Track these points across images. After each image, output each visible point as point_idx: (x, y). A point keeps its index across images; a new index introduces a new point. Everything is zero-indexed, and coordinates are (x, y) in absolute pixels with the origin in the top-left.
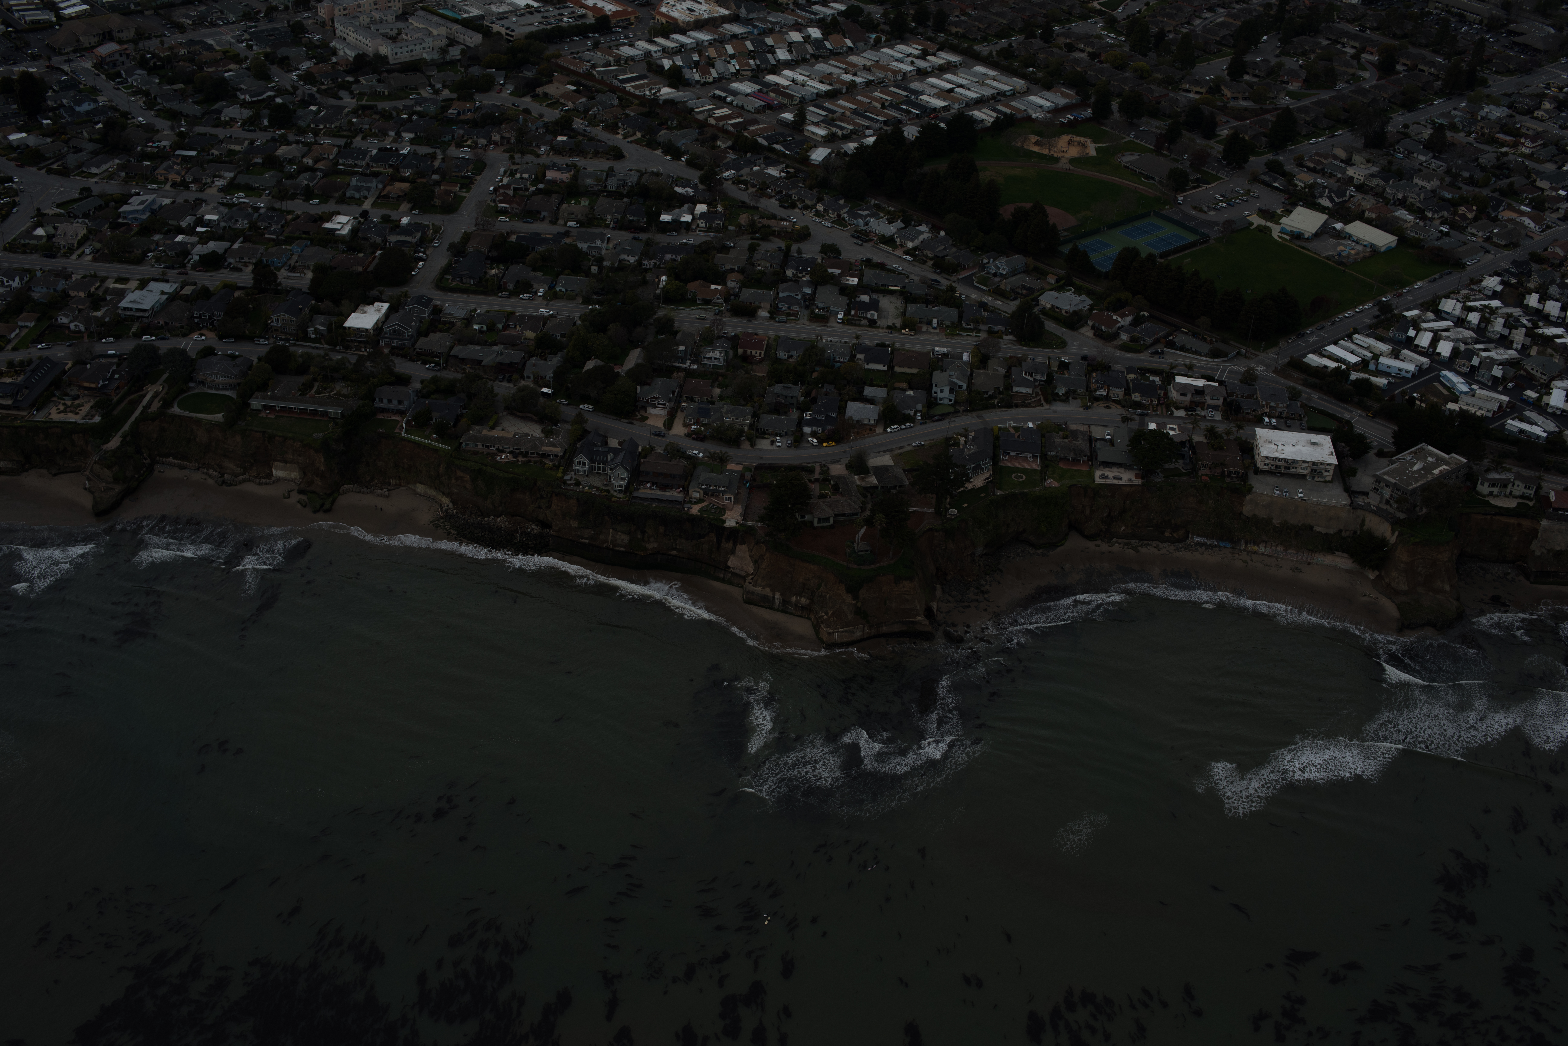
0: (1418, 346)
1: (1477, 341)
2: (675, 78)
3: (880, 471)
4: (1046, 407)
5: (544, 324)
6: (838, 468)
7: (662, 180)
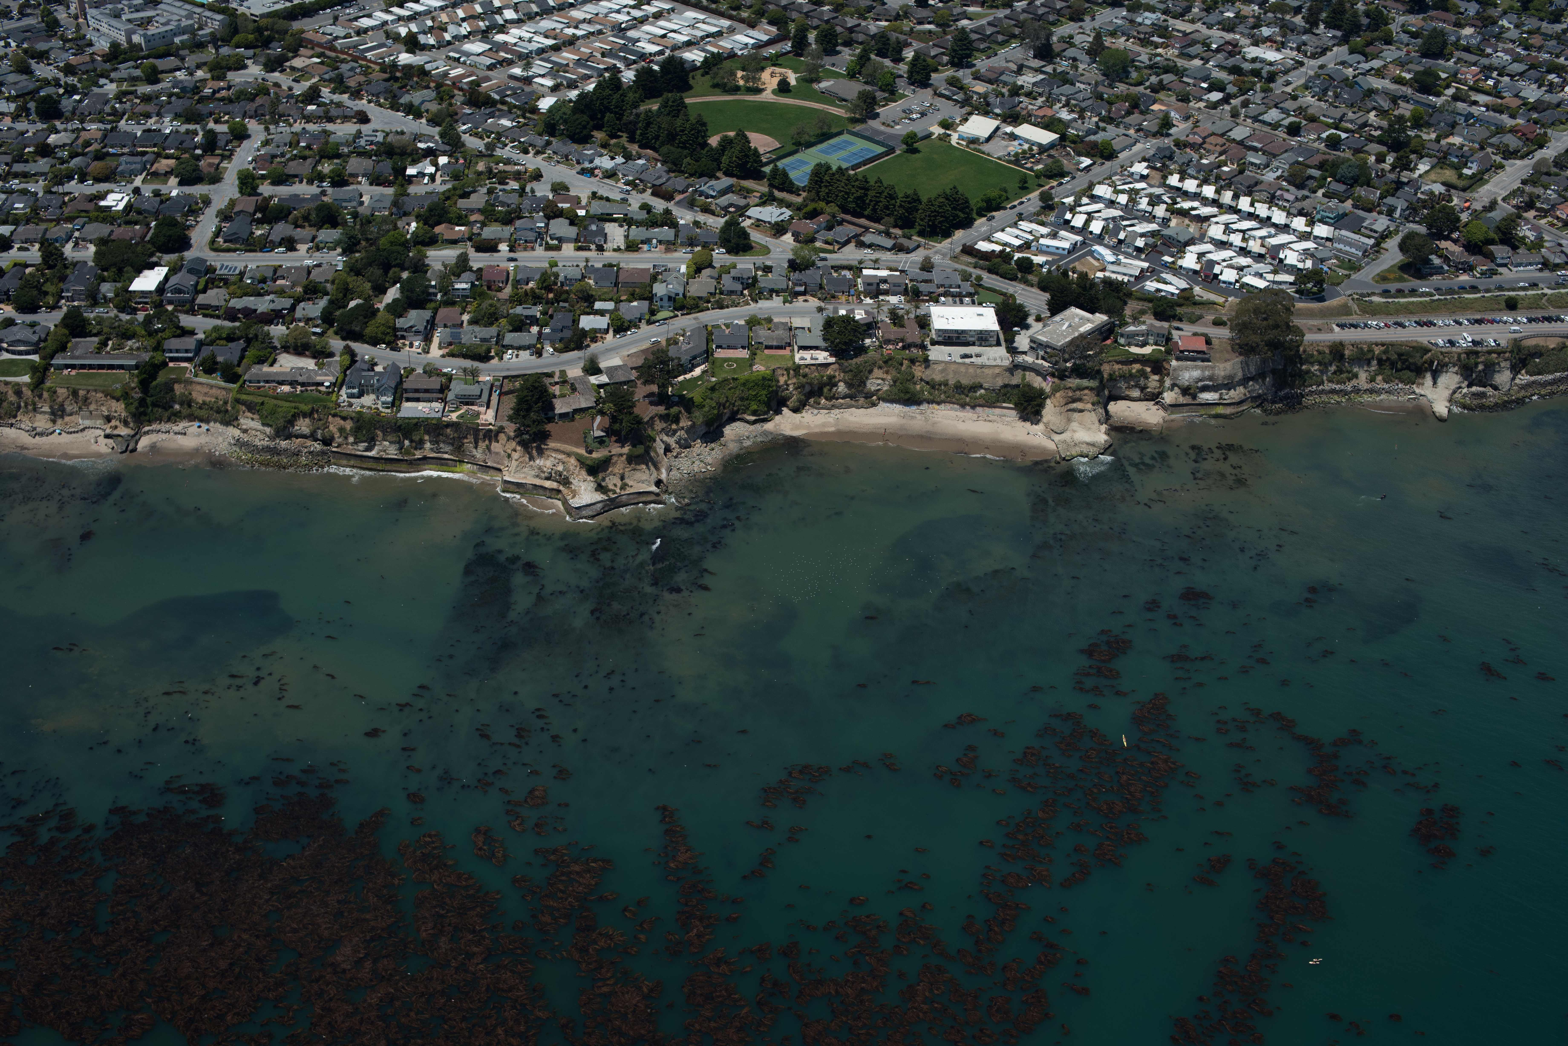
0: (1073, 227)
1: (1123, 218)
2: (412, 44)
3: (611, 371)
4: (753, 305)
5: (309, 273)
6: (575, 372)
7: (406, 137)
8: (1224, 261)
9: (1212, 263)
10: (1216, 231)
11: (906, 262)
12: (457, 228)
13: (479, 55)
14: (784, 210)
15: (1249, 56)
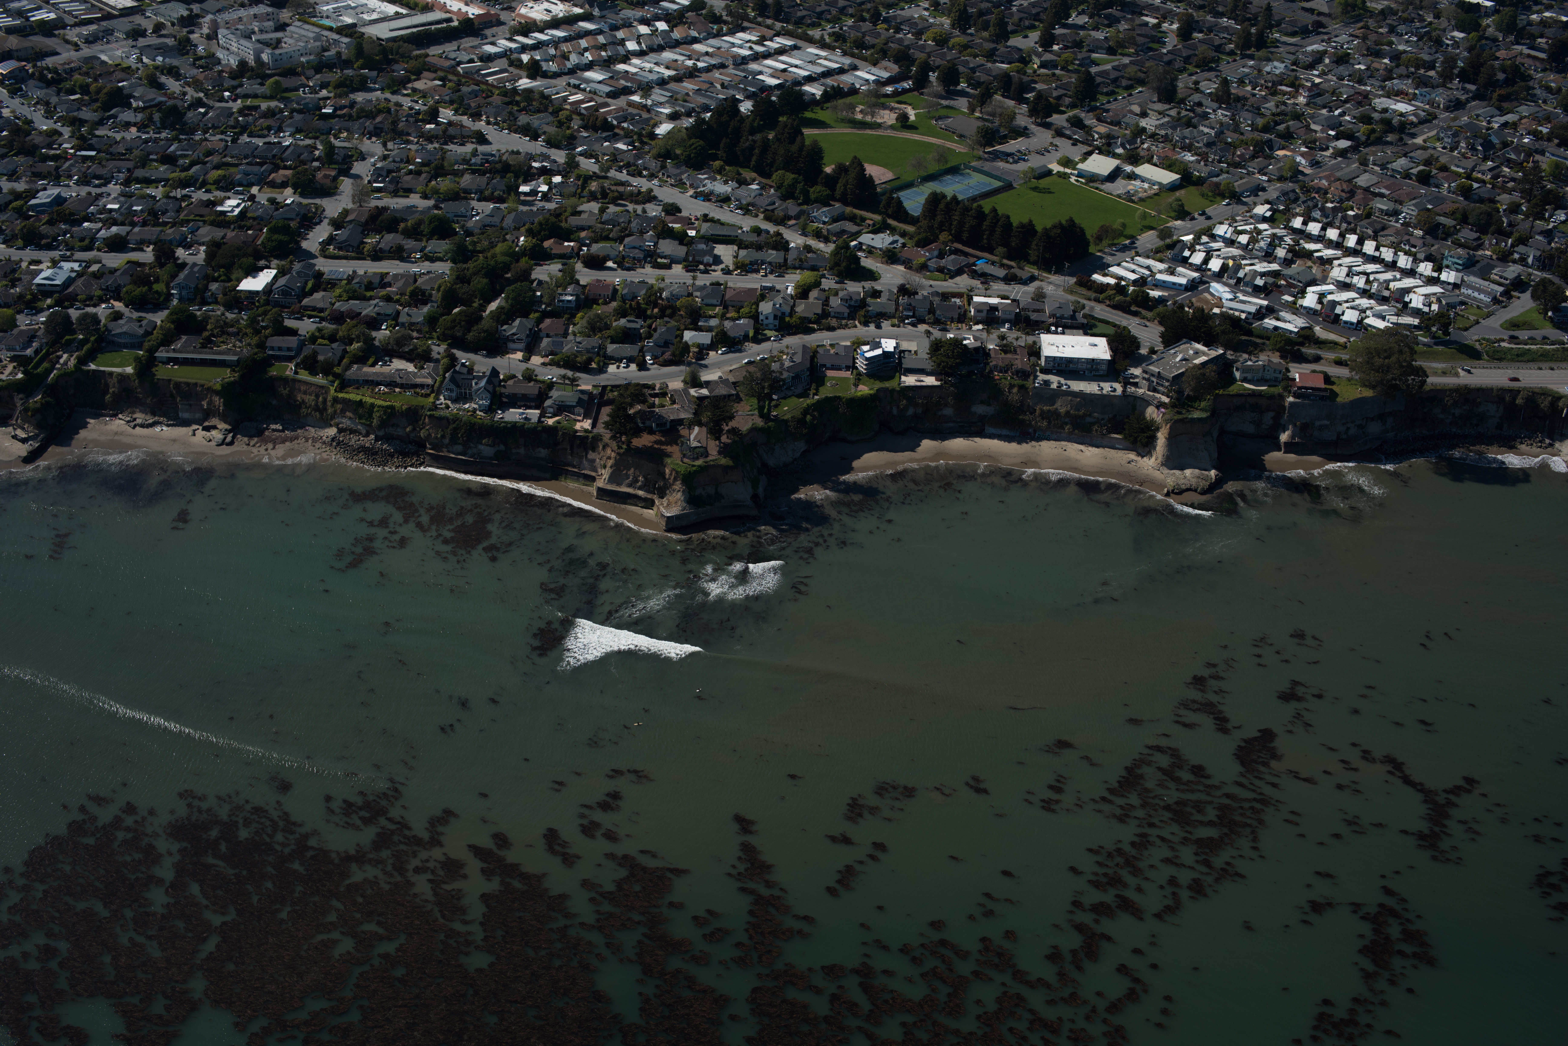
0: (1191, 264)
1: (1244, 258)
2: (534, 70)
3: (711, 385)
4: (860, 327)
5: (415, 281)
6: (676, 384)
7: (521, 158)
8: (1347, 301)
9: (1334, 304)
10: (1338, 273)
11: (1018, 292)
12: (566, 244)
13: (600, 82)
14: (897, 237)
15: (1379, 108)
